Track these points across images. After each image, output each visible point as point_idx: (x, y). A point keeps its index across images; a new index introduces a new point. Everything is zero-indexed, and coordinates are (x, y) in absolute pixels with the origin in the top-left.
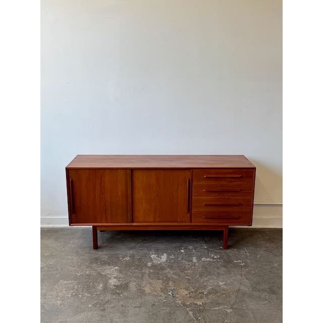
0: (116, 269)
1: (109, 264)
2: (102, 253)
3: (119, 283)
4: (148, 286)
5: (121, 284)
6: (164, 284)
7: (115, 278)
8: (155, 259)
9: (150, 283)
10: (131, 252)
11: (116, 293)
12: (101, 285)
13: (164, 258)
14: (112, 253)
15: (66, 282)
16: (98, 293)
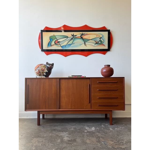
0: (66, 133)
1: (62, 132)
2: (57, 127)
3: (70, 139)
4: (88, 140)
5: (71, 139)
6: (97, 139)
7: (67, 137)
8: (88, 129)
9: (89, 139)
10: (74, 127)
11: (69, 144)
12: (59, 140)
13: (93, 129)
14: (63, 127)
15: (38, 139)
16: (58, 144)
